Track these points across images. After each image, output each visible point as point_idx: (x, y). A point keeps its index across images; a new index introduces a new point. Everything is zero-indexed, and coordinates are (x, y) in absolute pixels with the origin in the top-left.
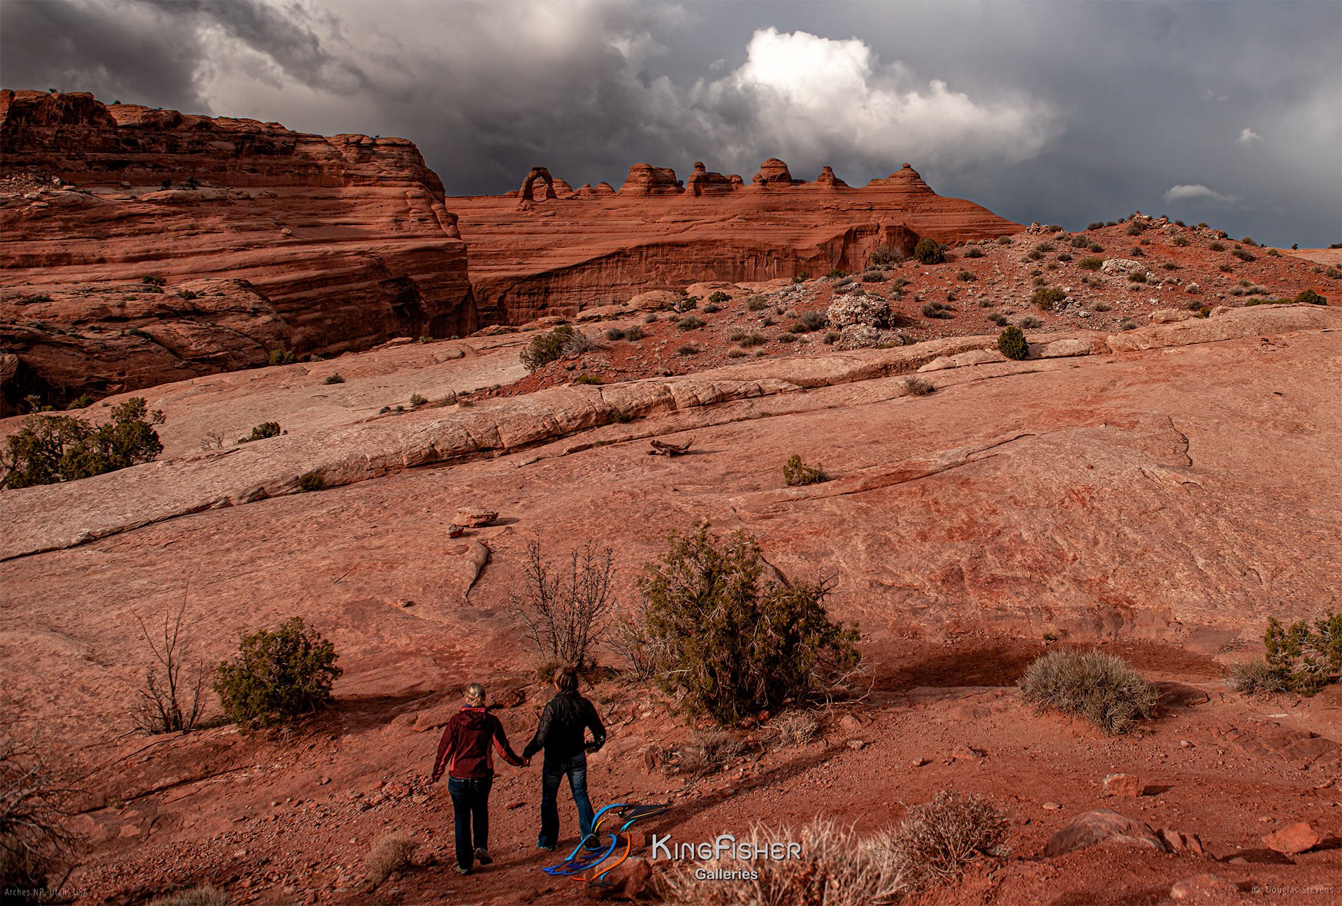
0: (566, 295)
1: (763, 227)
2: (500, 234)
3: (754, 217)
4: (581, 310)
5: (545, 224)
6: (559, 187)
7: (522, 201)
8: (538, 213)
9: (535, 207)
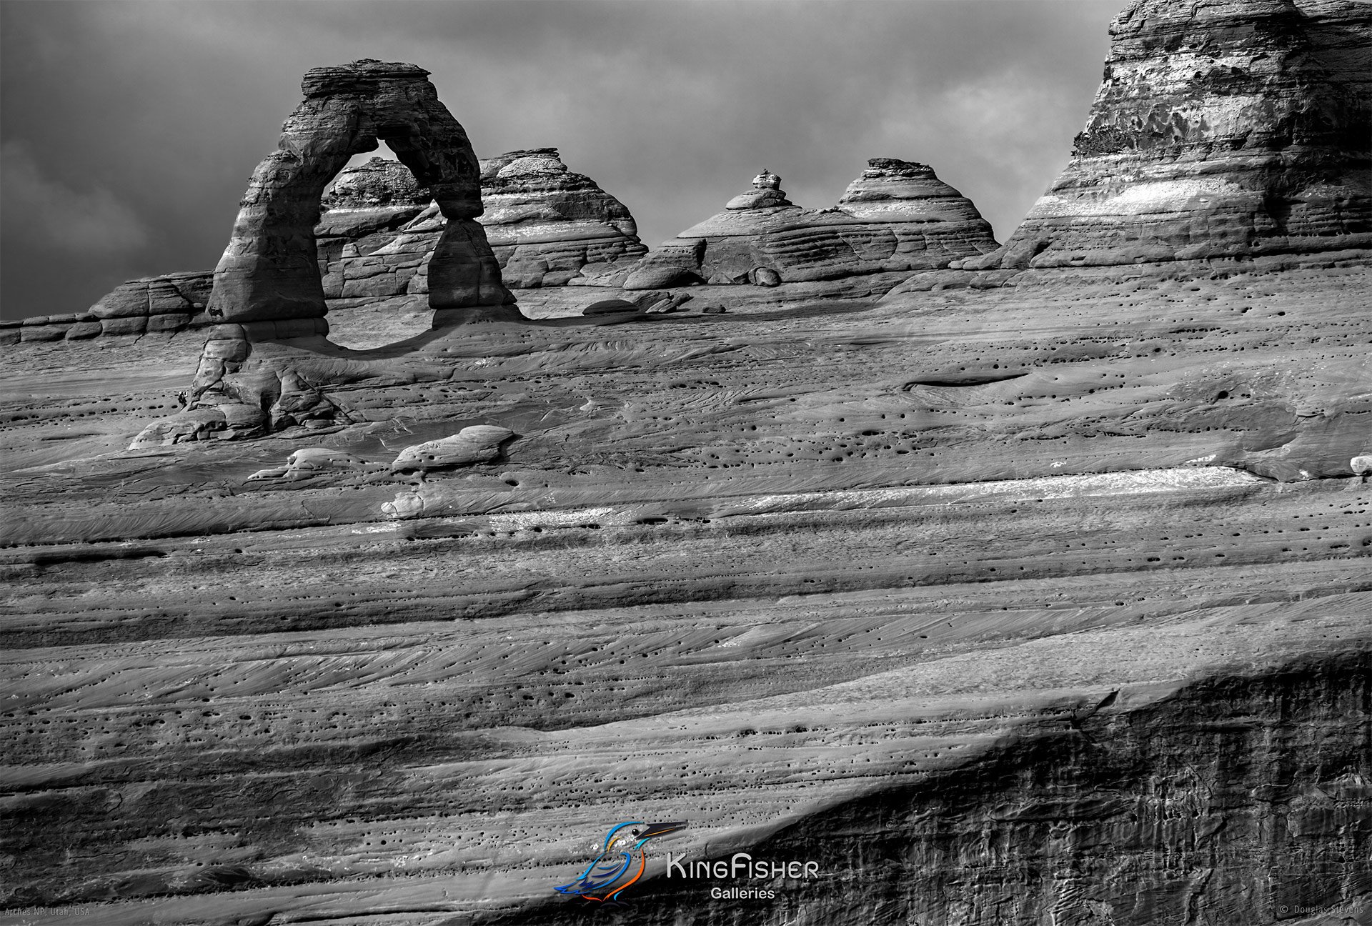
2: (63, 636)
5: (428, 535)
6: (534, 219)
7: (234, 362)
8: (369, 445)
9: (338, 398)
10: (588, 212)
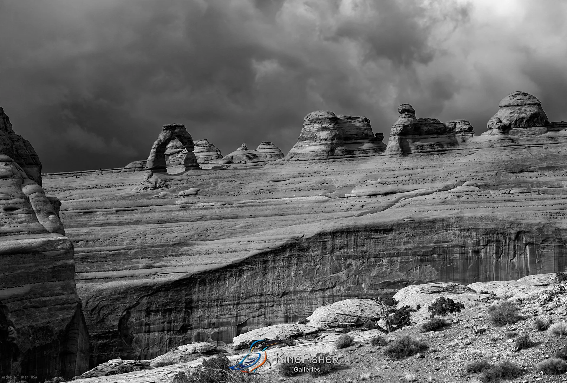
0: (216, 311)
1: (507, 197)
2: (120, 224)
3: (492, 182)
4: (238, 335)
5: (184, 207)
6: (203, 152)
7: (151, 176)
8: (174, 191)
9: (169, 183)
10: (213, 151)
